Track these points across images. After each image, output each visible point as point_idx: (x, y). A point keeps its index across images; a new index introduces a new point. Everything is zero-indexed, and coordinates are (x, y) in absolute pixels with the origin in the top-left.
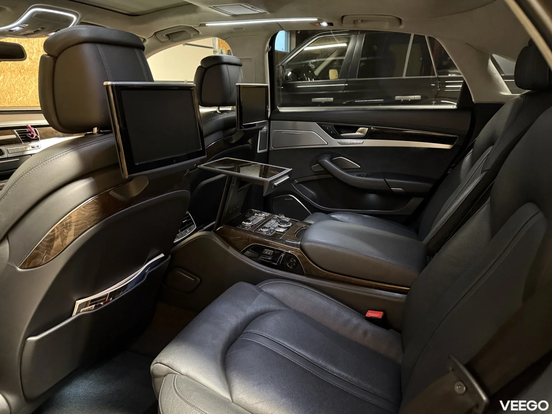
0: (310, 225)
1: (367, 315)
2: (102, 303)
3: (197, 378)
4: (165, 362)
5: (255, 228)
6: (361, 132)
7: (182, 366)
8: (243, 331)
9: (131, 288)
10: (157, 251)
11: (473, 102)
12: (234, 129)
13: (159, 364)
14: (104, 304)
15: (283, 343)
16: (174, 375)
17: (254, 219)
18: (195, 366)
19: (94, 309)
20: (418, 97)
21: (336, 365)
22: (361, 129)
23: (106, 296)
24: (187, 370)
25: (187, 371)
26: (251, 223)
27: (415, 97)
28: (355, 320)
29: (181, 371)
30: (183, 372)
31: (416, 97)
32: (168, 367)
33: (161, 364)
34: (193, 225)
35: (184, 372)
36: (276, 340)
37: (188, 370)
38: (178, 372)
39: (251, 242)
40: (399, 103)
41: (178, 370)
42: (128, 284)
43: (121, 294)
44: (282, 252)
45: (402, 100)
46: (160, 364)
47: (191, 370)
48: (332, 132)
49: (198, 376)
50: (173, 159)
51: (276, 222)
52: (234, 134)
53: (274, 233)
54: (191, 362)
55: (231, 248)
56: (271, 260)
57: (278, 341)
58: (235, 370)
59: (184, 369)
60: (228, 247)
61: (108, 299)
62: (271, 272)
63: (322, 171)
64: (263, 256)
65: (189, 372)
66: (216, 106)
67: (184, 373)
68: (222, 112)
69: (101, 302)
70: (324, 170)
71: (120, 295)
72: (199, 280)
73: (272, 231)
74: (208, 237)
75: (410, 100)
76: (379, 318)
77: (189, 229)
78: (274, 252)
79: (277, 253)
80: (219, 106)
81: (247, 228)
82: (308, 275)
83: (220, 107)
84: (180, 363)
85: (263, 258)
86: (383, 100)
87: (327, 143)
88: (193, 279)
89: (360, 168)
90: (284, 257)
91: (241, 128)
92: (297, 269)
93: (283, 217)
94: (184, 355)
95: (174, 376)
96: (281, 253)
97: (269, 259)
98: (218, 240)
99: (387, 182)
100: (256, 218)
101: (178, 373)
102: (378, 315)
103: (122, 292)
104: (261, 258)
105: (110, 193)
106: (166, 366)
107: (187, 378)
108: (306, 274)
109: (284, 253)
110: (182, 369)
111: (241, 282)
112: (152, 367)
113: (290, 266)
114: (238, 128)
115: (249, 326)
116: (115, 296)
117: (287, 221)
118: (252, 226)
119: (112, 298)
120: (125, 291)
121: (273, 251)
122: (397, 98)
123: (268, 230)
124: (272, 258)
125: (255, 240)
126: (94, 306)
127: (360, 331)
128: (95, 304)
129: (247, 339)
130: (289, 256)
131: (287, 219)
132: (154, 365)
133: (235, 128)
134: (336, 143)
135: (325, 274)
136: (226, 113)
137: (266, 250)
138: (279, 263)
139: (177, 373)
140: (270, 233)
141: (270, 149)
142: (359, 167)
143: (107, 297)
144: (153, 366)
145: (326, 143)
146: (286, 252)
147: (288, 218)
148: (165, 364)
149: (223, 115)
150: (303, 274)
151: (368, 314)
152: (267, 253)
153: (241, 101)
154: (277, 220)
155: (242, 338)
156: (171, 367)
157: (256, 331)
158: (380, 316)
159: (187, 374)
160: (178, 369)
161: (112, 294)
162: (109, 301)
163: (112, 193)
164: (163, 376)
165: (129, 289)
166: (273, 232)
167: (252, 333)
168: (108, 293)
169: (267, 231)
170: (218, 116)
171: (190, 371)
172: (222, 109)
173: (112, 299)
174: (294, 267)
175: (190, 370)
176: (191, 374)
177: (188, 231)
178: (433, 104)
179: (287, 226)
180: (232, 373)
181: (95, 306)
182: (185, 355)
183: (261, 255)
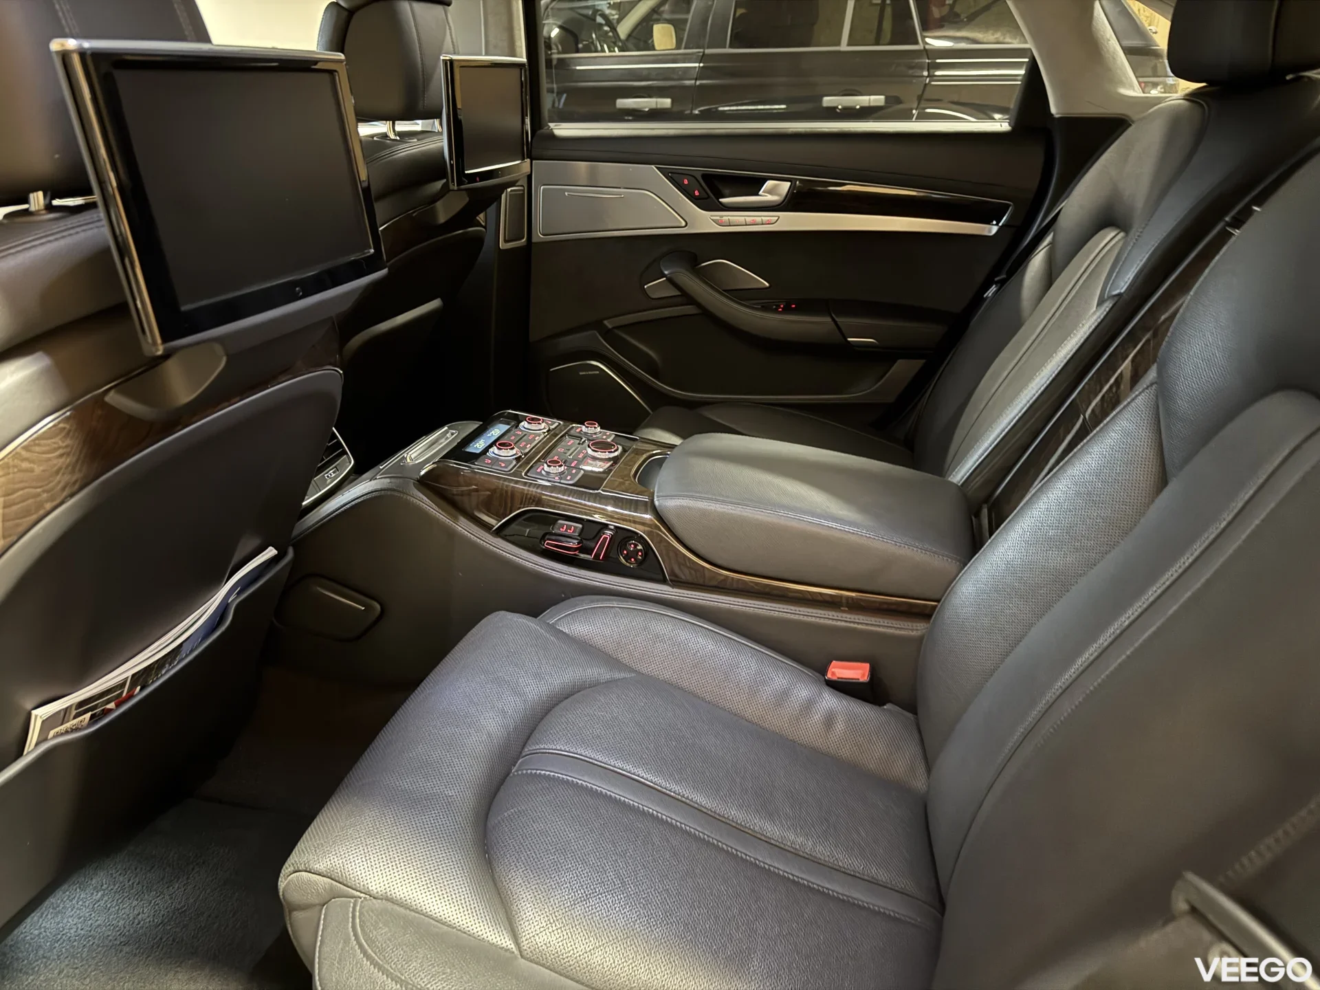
0: (673, 448)
1: (829, 676)
2: (112, 705)
3: (418, 902)
4: (320, 866)
5: (527, 462)
6: (770, 192)
7: (371, 872)
8: (523, 748)
9: (192, 651)
10: (254, 542)
11: (1052, 115)
12: (439, 185)
13: (303, 873)
14: (118, 706)
15: (633, 772)
16: (350, 902)
17: (521, 438)
18: (408, 870)
19: (90, 725)
20: (877, 100)
21: (771, 816)
22: (769, 184)
23: (122, 685)
24: (386, 882)
25: (387, 886)
26: (514, 452)
27: (870, 99)
28: (803, 690)
29: (371, 888)
30: (375, 891)
31: (875, 100)
32: (332, 879)
33: (309, 872)
34: (345, 456)
35: (379, 889)
36: (615, 767)
37: (391, 884)
38: (361, 892)
39: (521, 504)
40: (832, 114)
41: (362, 887)
42: (184, 644)
43: (163, 672)
44: (606, 526)
45: (840, 107)
46: (307, 873)
47: (398, 881)
48: (697, 193)
49: (420, 897)
50: (294, 284)
51: (579, 444)
52: (442, 197)
53: (580, 475)
54: (397, 859)
55: (462, 520)
56: (575, 549)
57: (620, 769)
58: (519, 867)
59: (377, 882)
60: (455, 519)
61: (128, 692)
62: (576, 579)
63: (674, 296)
64: (554, 537)
65: (393, 888)
66: (386, 120)
67: (380, 893)
68: (404, 136)
69: (108, 702)
70: (679, 293)
71: (162, 675)
72: (378, 607)
73: (574, 471)
74: (396, 494)
75: (858, 107)
76: (861, 680)
77: (335, 467)
78: (583, 528)
79: (592, 530)
80: (393, 118)
81: (506, 467)
82: (677, 583)
83: (397, 122)
84: (366, 866)
85: (551, 545)
86: (783, 106)
87: (684, 224)
88: (360, 607)
89: (767, 288)
90: (611, 539)
91: (460, 183)
92: (648, 568)
93: (594, 430)
94: (372, 842)
95: (352, 905)
96: (602, 529)
97: (571, 545)
98: (427, 500)
99: (839, 323)
100: (525, 435)
101: (362, 895)
102: (857, 672)
103: (167, 666)
104: (548, 544)
105: (107, 399)
106: (324, 879)
107: (389, 905)
108: (671, 581)
109: (611, 530)
110: (373, 883)
111: (502, 613)
112: (282, 884)
113: (627, 562)
114: (453, 181)
115: (536, 735)
116: (147, 682)
117: (609, 440)
118: (518, 459)
119: (139, 688)
120: (176, 662)
121: (580, 526)
122: (828, 101)
123: (562, 469)
124: (579, 543)
125: (530, 498)
126: (88, 715)
127: (817, 717)
128: (92, 711)
129: (538, 772)
130: (624, 537)
131: (609, 436)
132: (289, 878)
133: (445, 180)
134: (707, 222)
135: (722, 578)
136: (415, 140)
137: (560, 522)
138: (597, 556)
139: (358, 893)
140: (569, 478)
141: (534, 240)
142: (767, 284)
143: (124, 687)
144: (285, 879)
145: (681, 222)
146: (616, 527)
147: (608, 432)
148: (323, 873)
149: (408, 145)
150: (663, 581)
151: (833, 674)
152: (566, 530)
153: (459, 106)
154: (582, 439)
155: (524, 772)
156: (341, 880)
157: (558, 748)
158: (863, 675)
159: (389, 893)
160: (362, 884)
161: (141, 678)
162: (130, 697)
163: (113, 398)
164: (319, 904)
165: (187, 656)
166: (577, 474)
167: (549, 753)
168: (128, 677)
169: (562, 473)
170: (395, 148)
171: (396, 886)
172: (402, 126)
173: (141, 690)
174: (640, 563)
175: (394, 883)
176: (398, 894)
177: (334, 472)
178: (914, 120)
179: (612, 455)
180: (510, 876)
181: (92, 715)
182: (375, 840)
183: (547, 537)
